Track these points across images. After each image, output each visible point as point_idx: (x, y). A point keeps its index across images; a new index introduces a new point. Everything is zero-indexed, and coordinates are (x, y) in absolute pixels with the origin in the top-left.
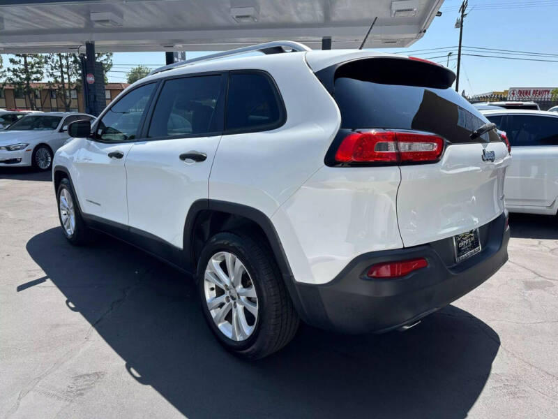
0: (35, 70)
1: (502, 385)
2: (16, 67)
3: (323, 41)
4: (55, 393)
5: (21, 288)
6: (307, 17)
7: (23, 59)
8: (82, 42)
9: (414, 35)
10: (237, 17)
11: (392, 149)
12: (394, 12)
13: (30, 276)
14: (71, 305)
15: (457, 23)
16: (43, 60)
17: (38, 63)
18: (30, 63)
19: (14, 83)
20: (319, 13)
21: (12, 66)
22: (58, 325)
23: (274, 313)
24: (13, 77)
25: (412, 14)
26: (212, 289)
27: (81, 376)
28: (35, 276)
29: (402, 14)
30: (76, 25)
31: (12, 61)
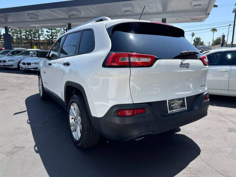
0: (55, 35)
1: (189, 173)
2: (48, 34)
3: (162, 20)
4: (4, 152)
5: (15, 114)
6: (154, 10)
7: (51, 31)
8: (67, 23)
9: (204, 16)
10: (124, 11)
11: (127, 60)
12: (193, 6)
13: (21, 110)
14: (29, 121)
15: (233, 11)
16: (58, 31)
17: (56, 32)
18: (53, 32)
19: (47, 40)
20: (160, 8)
21: (47, 34)
22: (19, 128)
23: (86, 129)
24: (47, 38)
25: (201, 7)
26: (72, 118)
27: (16, 147)
28: (22, 110)
29: (196, 7)
30: (65, 17)
31: (47, 32)
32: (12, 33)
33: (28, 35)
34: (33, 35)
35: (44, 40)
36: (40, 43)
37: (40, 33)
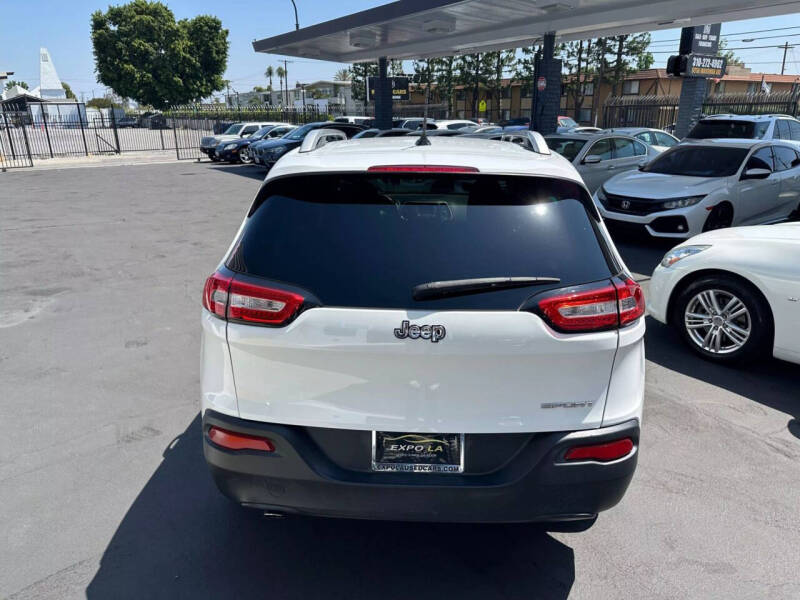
8: (539, 34)
32: (428, 62)
33: (470, 64)
34: (481, 65)
35: (512, 80)
36: (499, 91)
37: (503, 55)
